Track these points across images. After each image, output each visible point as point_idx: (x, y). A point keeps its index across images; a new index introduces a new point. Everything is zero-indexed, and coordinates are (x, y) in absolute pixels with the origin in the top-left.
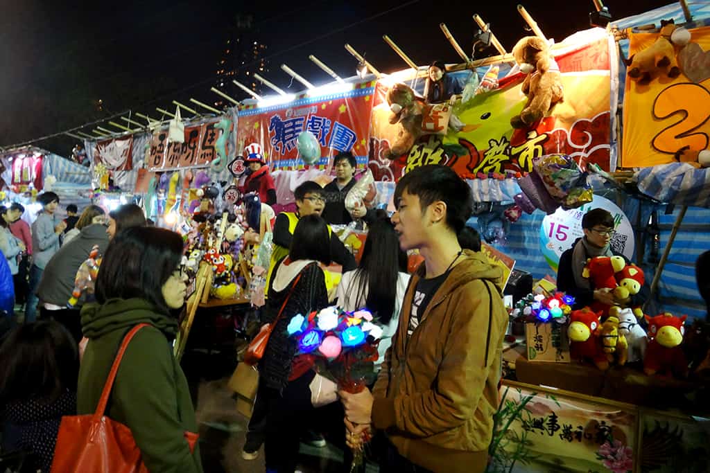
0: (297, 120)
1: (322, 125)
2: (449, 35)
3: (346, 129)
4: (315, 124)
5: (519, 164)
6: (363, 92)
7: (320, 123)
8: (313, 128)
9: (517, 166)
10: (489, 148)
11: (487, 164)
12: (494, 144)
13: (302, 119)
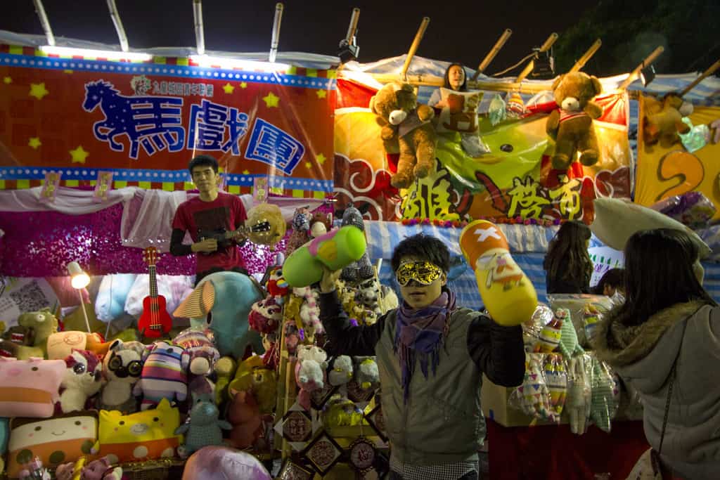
0: (164, 101)
1: (228, 118)
2: (499, 44)
3: (281, 134)
4: (211, 115)
5: (560, 210)
6: (313, 83)
7: (224, 117)
8: (207, 121)
9: (559, 212)
10: (512, 186)
11: (519, 207)
12: (518, 183)
13: (178, 102)
